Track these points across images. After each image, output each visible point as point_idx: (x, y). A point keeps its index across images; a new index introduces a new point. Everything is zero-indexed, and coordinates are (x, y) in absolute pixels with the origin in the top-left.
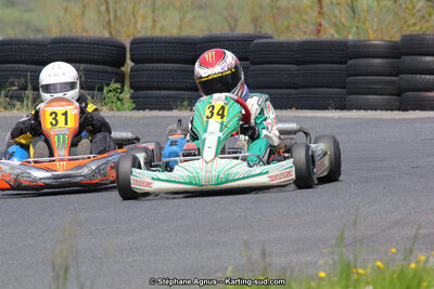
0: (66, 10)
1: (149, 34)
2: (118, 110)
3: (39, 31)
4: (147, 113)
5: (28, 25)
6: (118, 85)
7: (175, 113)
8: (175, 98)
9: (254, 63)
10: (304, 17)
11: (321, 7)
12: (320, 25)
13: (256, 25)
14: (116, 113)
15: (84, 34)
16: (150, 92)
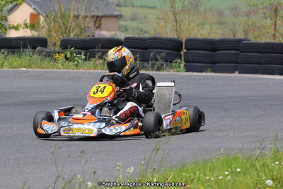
0: (158, 23)
1: (195, 37)
2: (178, 71)
3: (145, 32)
4: (191, 74)
5: (141, 30)
6: (179, 60)
7: (204, 74)
8: (204, 67)
9: (241, 52)
10: (267, 31)
11: (275, 26)
12: (275, 35)
13: (245, 34)
14: (177, 73)
15: (165, 36)
16: (193, 64)
